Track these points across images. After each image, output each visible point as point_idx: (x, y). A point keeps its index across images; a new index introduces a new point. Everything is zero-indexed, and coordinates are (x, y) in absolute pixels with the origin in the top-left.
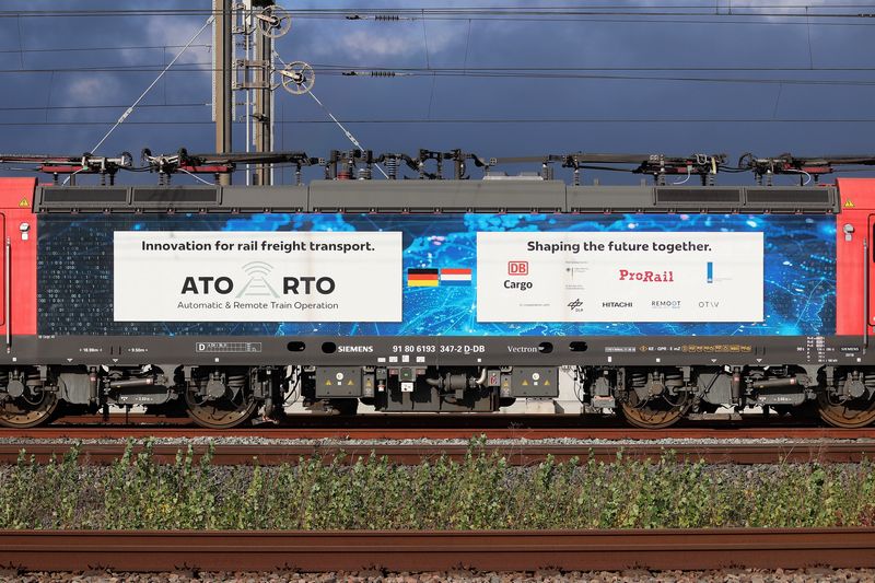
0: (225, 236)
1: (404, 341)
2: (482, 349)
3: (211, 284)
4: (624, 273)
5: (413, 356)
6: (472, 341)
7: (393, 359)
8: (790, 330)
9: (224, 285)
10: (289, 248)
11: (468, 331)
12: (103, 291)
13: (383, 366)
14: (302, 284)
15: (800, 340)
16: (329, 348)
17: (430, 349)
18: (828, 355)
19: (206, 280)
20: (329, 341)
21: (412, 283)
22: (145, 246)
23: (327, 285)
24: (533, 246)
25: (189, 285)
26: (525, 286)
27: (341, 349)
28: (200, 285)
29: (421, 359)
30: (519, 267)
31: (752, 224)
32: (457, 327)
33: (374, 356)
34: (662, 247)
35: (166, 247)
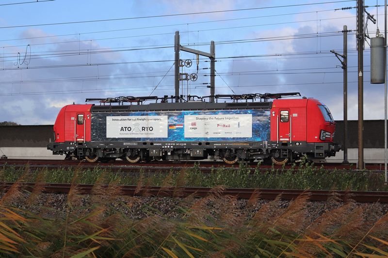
0: (129, 117)
1: (168, 143)
2: (185, 144)
3: (127, 129)
4: (218, 125)
5: (170, 146)
6: (183, 143)
7: (166, 147)
8: (259, 140)
9: (129, 129)
10: (143, 120)
11: (183, 140)
12: (104, 130)
13: (163, 148)
14: (146, 129)
15: (262, 142)
16: (152, 144)
17: (174, 144)
18: (268, 146)
19: (126, 128)
20: (152, 142)
21: (170, 128)
22: (113, 120)
23: (151, 129)
24: (197, 119)
25: (122, 129)
26: (195, 128)
27: (154, 144)
28: (124, 129)
29: (172, 147)
30: (194, 124)
31: (249, 112)
32: (180, 139)
33: (161, 146)
34: (227, 118)
35: (117, 120)
